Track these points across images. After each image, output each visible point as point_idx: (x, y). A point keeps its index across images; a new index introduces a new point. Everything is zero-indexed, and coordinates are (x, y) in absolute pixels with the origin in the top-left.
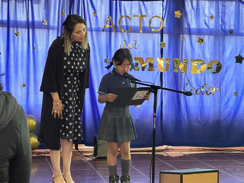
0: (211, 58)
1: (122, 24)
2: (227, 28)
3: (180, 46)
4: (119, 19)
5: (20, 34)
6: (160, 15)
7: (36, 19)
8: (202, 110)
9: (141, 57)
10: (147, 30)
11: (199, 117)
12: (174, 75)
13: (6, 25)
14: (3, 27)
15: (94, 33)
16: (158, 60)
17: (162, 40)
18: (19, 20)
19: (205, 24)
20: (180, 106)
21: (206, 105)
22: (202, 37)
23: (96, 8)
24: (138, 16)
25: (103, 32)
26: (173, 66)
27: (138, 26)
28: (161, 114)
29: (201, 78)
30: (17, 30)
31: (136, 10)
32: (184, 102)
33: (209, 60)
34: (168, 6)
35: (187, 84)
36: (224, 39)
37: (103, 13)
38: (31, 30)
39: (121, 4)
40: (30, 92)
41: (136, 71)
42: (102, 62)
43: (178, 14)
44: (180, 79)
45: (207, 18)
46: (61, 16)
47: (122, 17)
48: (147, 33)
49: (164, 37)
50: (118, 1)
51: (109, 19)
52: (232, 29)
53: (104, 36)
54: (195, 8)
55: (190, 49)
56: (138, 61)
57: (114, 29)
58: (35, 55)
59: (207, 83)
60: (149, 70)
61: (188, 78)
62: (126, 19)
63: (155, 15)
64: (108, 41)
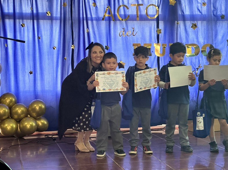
0: (204, 42)
1: (120, 12)
2: (219, 13)
3: (175, 32)
4: (117, 8)
5: (26, 25)
6: (156, 4)
7: (40, 11)
9: (139, 43)
10: (144, 18)
11: (195, 97)
13: (12, 17)
14: (9, 19)
15: (95, 22)
16: (155, 45)
17: (158, 27)
18: (24, 12)
19: (198, 11)
22: (196, 22)
24: (135, 5)
25: (102, 21)
27: (136, 15)
29: (196, 60)
30: (23, 21)
33: (202, 43)
36: (216, 24)
37: (102, 3)
38: (35, 21)
40: (37, 78)
43: (172, 1)
45: (199, 5)
46: (63, 7)
47: (120, 6)
48: (144, 20)
49: (160, 24)
51: (108, 9)
52: (223, 14)
53: (103, 24)
55: (184, 34)
57: (113, 18)
58: (40, 44)
59: (201, 66)
62: (124, 8)
63: (151, 4)
64: (108, 29)
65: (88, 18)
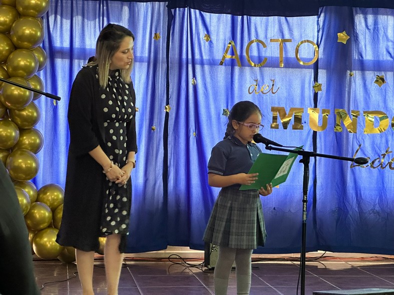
1: (251, 53)
3: (347, 89)
4: (246, 45)
6: (314, 39)
8: (383, 194)
9: (281, 106)
10: (292, 64)
11: (378, 205)
12: (336, 136)
13: (68, 55)
14: (62, 58)
15: (206, 67)
16: (310, 111)
17: (316, 79)
18: (88, 47)
19: (388, 54)
20: (346, 187)
21: (389, 185)
22: (383, 74)
23: (209, 29)
24: (277, 41)
25: (220, 67)
26: (333, 121)
27: (278, 57)
28: (313, 200)
29: (381, 141)
31: (273, 31)
32: (353, 180)
34: (326, 25)
35: (357, 151)
37: (222, 37)
39: (250, 21)
41: (274, 129)
42: (219, 115)
43: (343, 37)
44: (345, 142)
45: (390, 44)
46: (155, 41)
47: (252, 42)
48: (292, 68)
49: (320, 75)
50: (245, 17)
51: (230, 45)
53: (222, 72)
54: (371, 27)
55: (362, 94)
56: (277, 114)
57: (238, 61)
59: (390, 150)
60: (295, 128)
61: (359, 141)
62: (258, 45)
63: (306, 39)
64: (230, 80)
65: (196, 61)
